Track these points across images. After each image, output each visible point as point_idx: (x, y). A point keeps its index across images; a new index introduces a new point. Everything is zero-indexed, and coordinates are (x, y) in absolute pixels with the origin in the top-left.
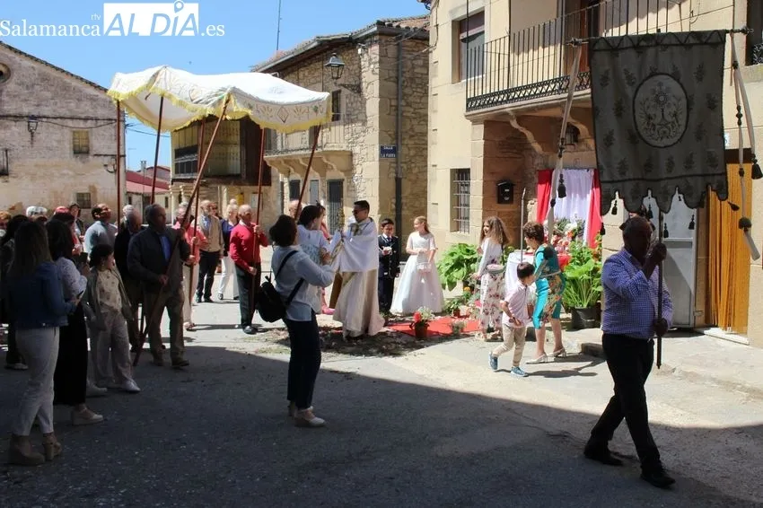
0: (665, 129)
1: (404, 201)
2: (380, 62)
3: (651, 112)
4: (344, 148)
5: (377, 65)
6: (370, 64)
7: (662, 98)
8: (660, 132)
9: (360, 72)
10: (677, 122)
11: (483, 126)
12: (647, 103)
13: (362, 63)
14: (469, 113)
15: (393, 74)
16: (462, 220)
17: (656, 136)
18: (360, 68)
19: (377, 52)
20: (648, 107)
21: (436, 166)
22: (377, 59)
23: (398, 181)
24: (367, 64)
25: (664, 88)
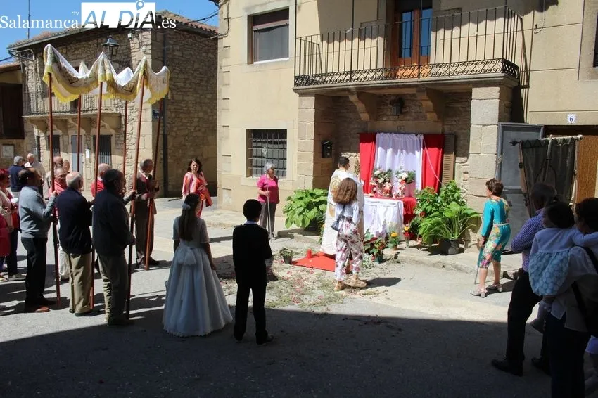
1: (169, 151)
2: (152, 44)
4: (114, 111)
5: (150, 47)
6: (141, 46)
9: (130, 52)
11: (314, 98)
13: (132, 45)
14: (297, 88)
15: (160, 54)
16: (254, 168)
18: (129, 49)
19: (150, 37)
21: (228, 126)
22: (150, 42)
23: (165, 137)
24: (137, 46)
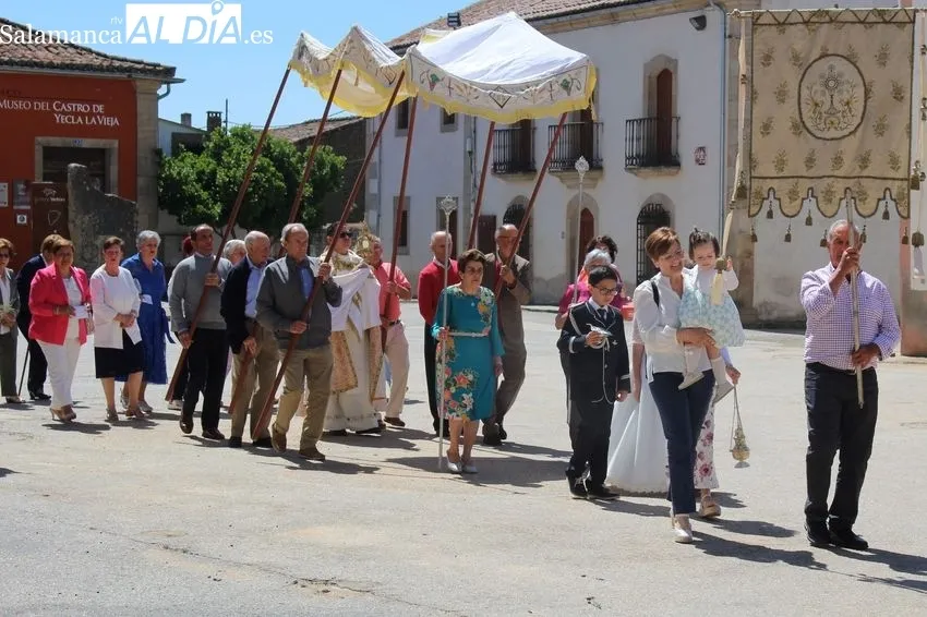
0: (833, 119)
3: (818, 98)
7: (831, 84)
8: (828, 121)
10: (850, 111)
12: (815, 88)
17: (822, 126)
20: (815, 92)
25: (836, 71)
